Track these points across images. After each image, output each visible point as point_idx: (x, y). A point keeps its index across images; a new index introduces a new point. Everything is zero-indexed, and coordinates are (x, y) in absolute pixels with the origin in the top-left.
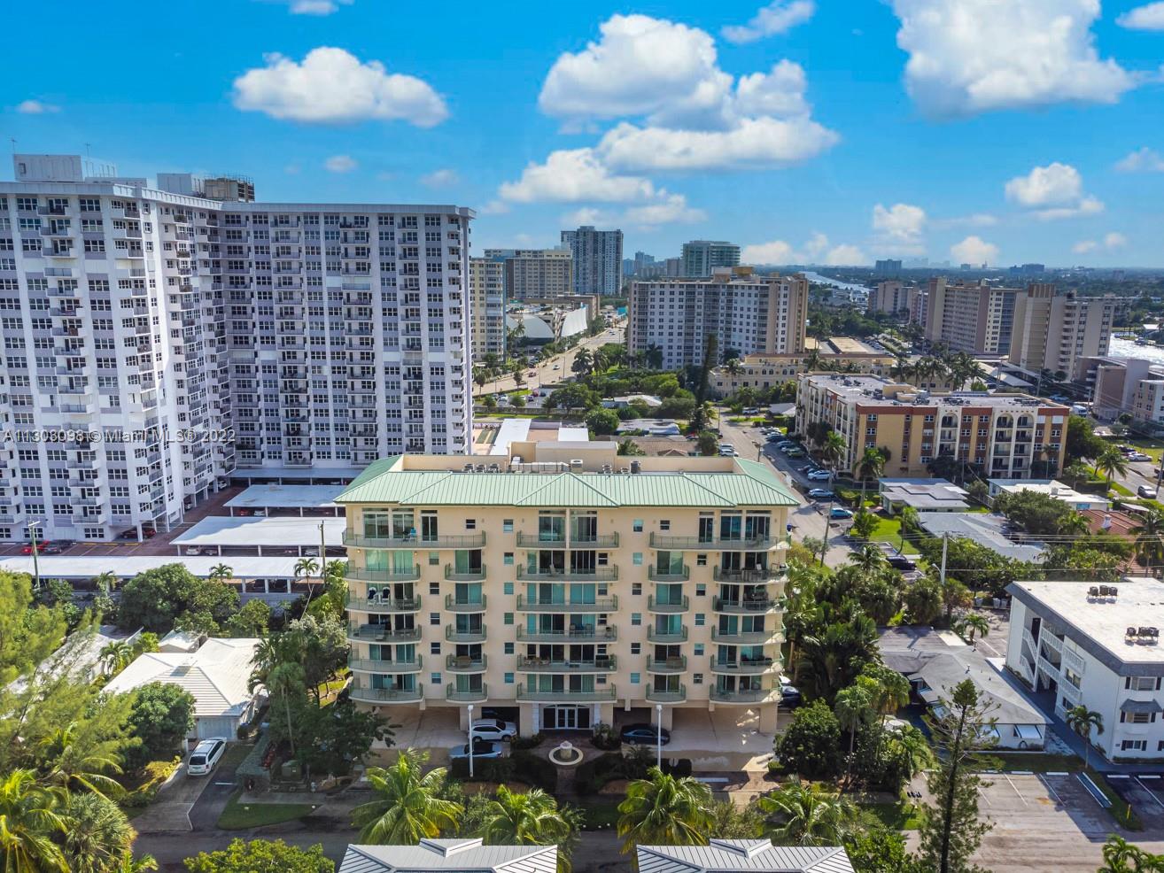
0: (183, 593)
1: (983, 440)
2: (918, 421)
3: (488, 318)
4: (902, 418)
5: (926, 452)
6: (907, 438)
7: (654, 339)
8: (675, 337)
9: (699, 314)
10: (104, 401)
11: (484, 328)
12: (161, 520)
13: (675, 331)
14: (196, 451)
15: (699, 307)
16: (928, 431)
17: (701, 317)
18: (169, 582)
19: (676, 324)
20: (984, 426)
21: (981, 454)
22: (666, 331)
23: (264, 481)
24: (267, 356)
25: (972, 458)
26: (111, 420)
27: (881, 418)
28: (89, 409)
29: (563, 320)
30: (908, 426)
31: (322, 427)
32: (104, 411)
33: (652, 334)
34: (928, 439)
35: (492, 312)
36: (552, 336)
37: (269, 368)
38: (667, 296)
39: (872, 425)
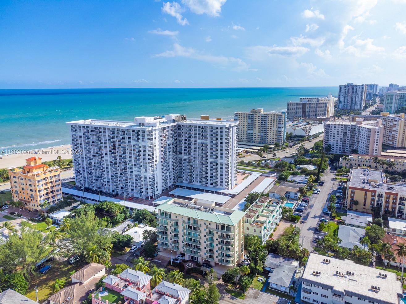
0: (145, 216)
1: (394, 203)
2: (369, 194)
3: (278, 131)
4: (364, 192)
5: (372, 204)
6: (365, 199)
7: (331, 143)
8: (339, 142)
9: (348, 135)
10: (144, 170)
11: (277, 134)
12: (154, 195)
13: (339, 140)
14: (165, 179)
15: (349, 132)
16: (373, 198)
18: (143, 213)
19: (339, 138)
20: (395, 199)
21: (394, 208)
22: (336, 140)
23: (182, 187)
24: (186, 157)
25: (390, 209)
26: (145, 174)
27: (356, 191)
28: (141, 172)
29: (310, 129)
30: (366, 195)
31: (196, 175)
32: (144, 172)
33: (330, 140)
34: (373, 200)
35: (279, 129)
36: (305, 135)
37: (186, 160)
38: (337, 128)
39: (353, 193)
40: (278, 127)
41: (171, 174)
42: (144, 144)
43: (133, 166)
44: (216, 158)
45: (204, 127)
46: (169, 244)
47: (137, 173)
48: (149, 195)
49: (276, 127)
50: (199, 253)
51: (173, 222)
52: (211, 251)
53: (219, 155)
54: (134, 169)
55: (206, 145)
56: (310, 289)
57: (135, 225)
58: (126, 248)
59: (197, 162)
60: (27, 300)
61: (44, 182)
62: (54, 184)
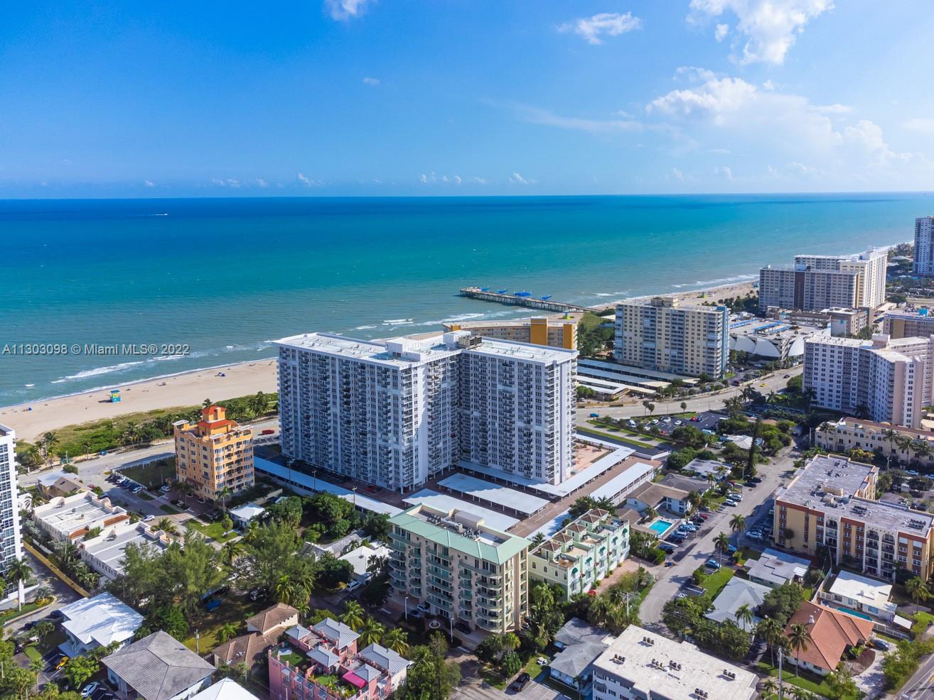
0: (383, 527)
1: (860, 543)
2: (813, 519)
3: (709, 348)
4: (803, 514)
5: (819, 540)
6: (807, 528)
7: (817, 384)
8: (835, 384)
9: (855, 369)
10: (395, 439)
11: (706, 354)
12: (412, 485)
13: (835, 379)
14: (434, 455)
15: (855, 364)
16: (820, 527)
17: (857, 372)
18: (380, 522)
19: (835, 374)
20: (860, 533)
21: (859, 552)
22: (827, 378)
23: (467, 472)
24: (476, 414)
25: (853, 553)
26: (396, 447)
27: (788, 510)
28: (390, 442)
29: (792, 343)
30: (807, 519)
31: (495, 449)
32: (394, 443)
33: (816, 379)
34: (820, 532)
35: (710, 345)
36: (777, 355)
37: (476, 419)
38: (828, 353)
39: (783, 513)
40: (709, 340)
41: (446, 445)
42: (395, 392)
43: (377, 430)
44: (529, 422)
45: (508, 363)
46: (407, 584)
47: (383, 443)
48: (403, 484)
49: (704, 339)
50: (451, 604)
51: (412, 548)
52: (468, 604)
53: (533, 417)
54: (379, 435)
55: (512, 396)
56: (604, 685)
57: (363, 544)
58: (341, 583)
59: (497, 425)
60: (183, 649)
61: (227, 452)
62: (243, 456)
